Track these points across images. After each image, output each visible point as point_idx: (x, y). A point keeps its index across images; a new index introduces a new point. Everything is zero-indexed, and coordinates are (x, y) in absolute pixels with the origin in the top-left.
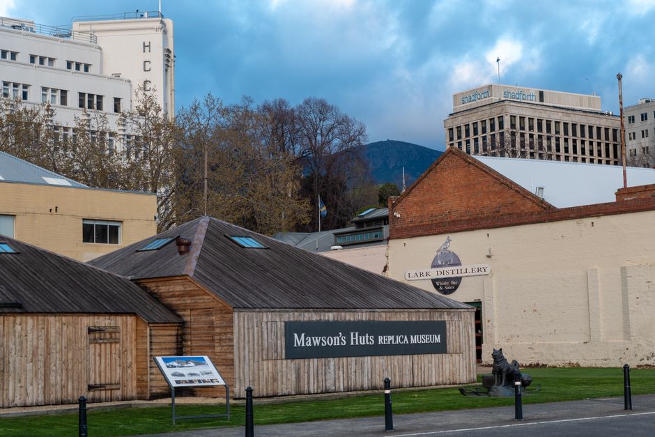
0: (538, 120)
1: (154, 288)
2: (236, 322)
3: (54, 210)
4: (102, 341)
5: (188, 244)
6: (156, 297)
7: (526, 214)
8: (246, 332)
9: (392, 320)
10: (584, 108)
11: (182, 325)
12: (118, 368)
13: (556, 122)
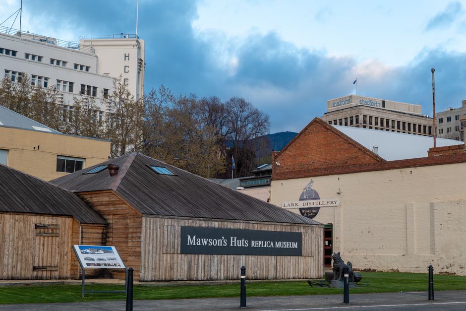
0: (381, 118)
1: (89, 199)
2: (144, 224)
3: (37, 148)
4: (45, 235)
5: (117, 169)
6: (90, 206)
7: (365, 164)
8: (151, 232)
9: (262, 230)
10: (411, 113)
11: (107, 226)
12: (57, 255)
13: (392, 121)
